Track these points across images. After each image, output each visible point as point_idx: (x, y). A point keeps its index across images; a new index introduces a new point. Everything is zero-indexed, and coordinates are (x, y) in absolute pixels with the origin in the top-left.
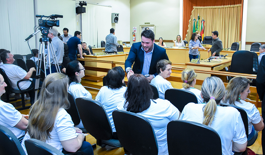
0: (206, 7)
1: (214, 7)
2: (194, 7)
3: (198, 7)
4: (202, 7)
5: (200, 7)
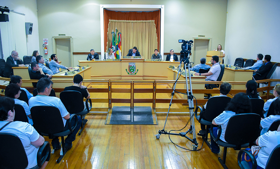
0: (120, 21)
1: (127, 21)
2: (110, 20)
3: (113, 20)
4: (116, 21)
5: (114, 21)
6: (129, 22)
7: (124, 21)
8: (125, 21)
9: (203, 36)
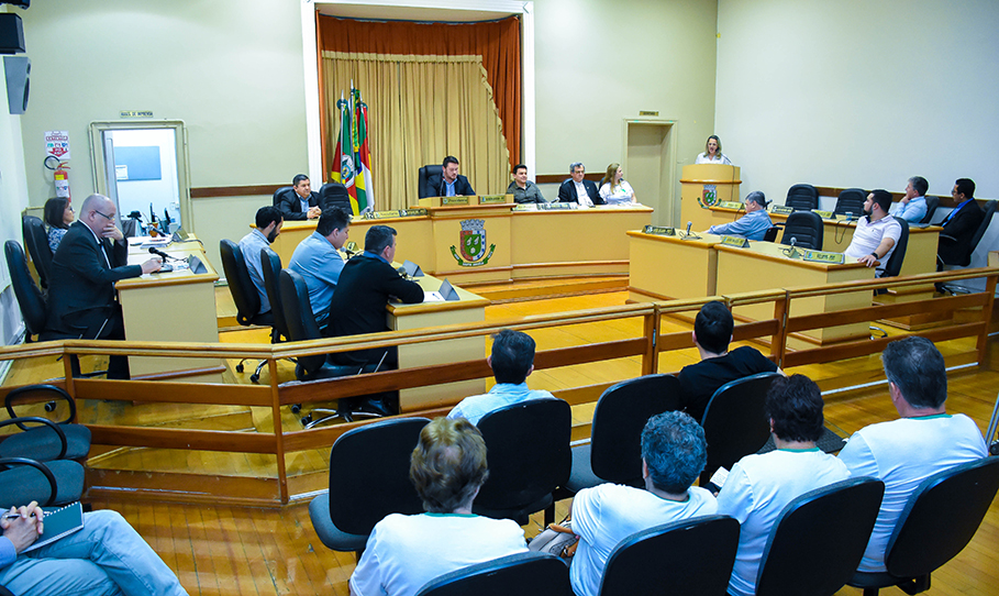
3: (327, 53)
4: (340, 55)
5: (332, 54)
6: (388, 62)
7: (367, 56)
8: (373, 56)
9: (653, 114)
